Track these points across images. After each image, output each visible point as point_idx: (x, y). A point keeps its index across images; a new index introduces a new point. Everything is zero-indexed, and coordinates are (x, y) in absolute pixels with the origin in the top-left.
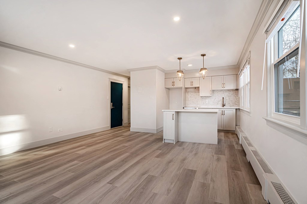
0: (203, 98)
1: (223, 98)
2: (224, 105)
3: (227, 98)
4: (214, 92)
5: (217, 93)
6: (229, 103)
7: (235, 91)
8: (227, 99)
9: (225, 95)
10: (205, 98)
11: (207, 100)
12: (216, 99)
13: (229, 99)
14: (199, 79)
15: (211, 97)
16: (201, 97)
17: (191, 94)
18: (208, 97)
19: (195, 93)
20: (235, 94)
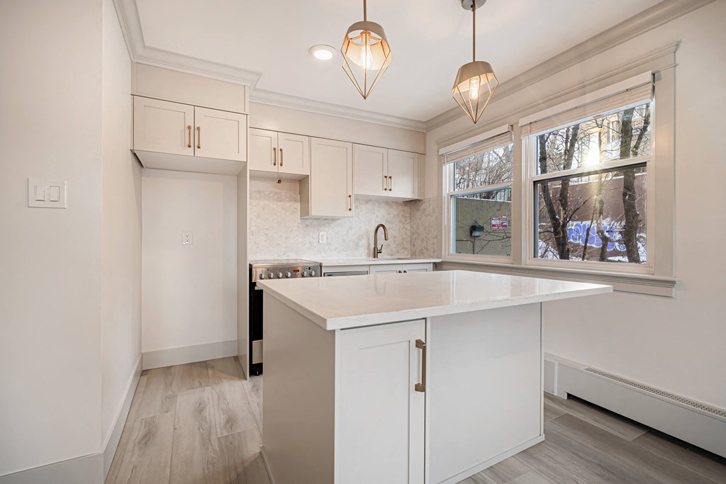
0: (308, 223)
10: (315, 222)
11: (324, 234)
14: (309, 144)
15: (337, 223)
16: (304, 219)
18: (326, 219)
19: (279, 203)
20: (403, 216)
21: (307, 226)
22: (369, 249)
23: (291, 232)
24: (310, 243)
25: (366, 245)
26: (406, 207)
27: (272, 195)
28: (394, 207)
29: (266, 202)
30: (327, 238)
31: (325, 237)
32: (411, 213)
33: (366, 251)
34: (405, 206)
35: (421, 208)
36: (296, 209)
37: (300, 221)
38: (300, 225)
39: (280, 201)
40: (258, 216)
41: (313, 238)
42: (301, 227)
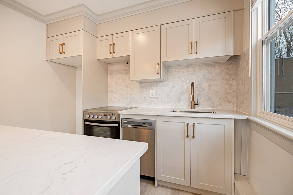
0: (143, 85)
1: (193, 83)
2: (194, 104)
3: (205, 85)
4: (171, 71)
5: (179, 71)
6: (210, 99)
7: (227, 66)
8: (203, 86)
9: (198, 76)
10: (148, 84)
11: (153, 92)
12: (174, 87)
13: (209, 86)
14: (130, 35)
15: (163, 84)
16: (141, 82)
17: (118, 76)
18: (155, 82)
19: (126, 75)
23: (133, 91)
24: (145, 98)
27: (123, 71)
28: (217, 67)
29: (120, 75)
30: (156, 94)
37: (138, 84)
38: (138, 87)
39: (127, 74)
40: (116, 83)
41: (146, 94)
42: (139, 88)
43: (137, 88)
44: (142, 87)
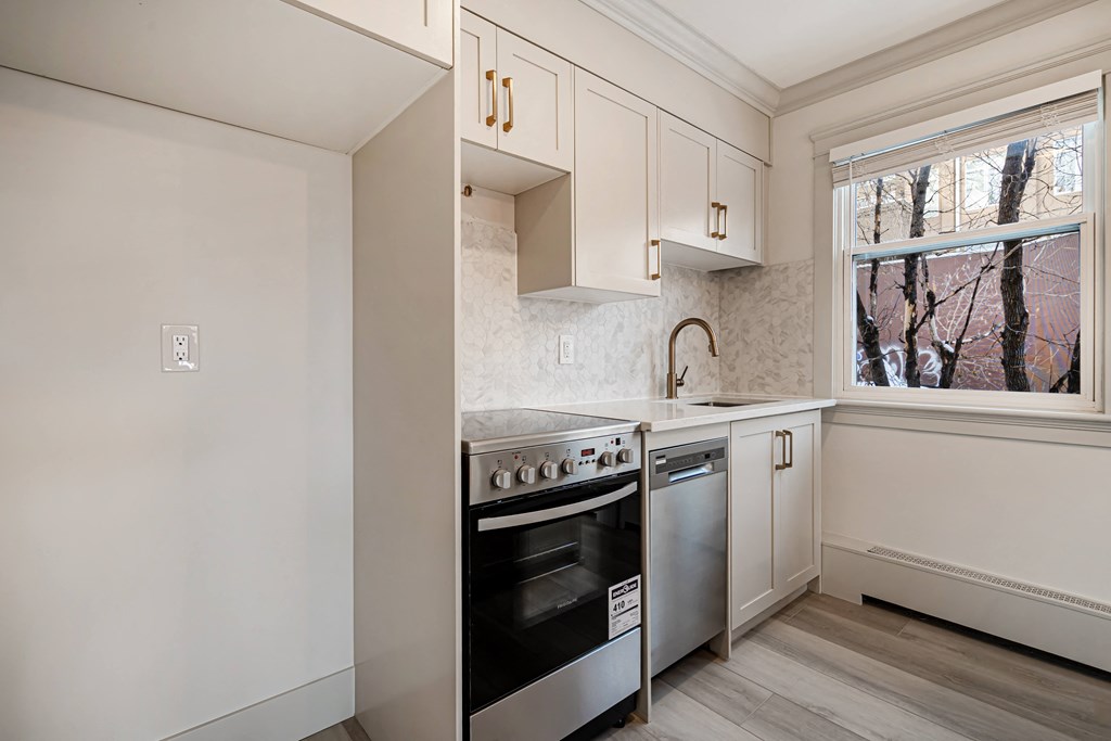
10: (551, 309)
11: (570, 341)
12: (621, 327)
18: (572, 302)
20: (708, 303)
21: (533, 318)
22: (653, 377)
23: (495, 333)
24: (541, 364)
25: (649, 369)
26: (713, 284)
30: (576, 352)
31: (571, 347)
32: (721, 298)
33: (649, 381)
34: (712, 281)
35: (758, 285)
36: (508, 271)
37: (516, 304)
38: (517, 316)
41: (547, 350)
42: (520, 320)
43: (513, 319)
44: (530, 320)
